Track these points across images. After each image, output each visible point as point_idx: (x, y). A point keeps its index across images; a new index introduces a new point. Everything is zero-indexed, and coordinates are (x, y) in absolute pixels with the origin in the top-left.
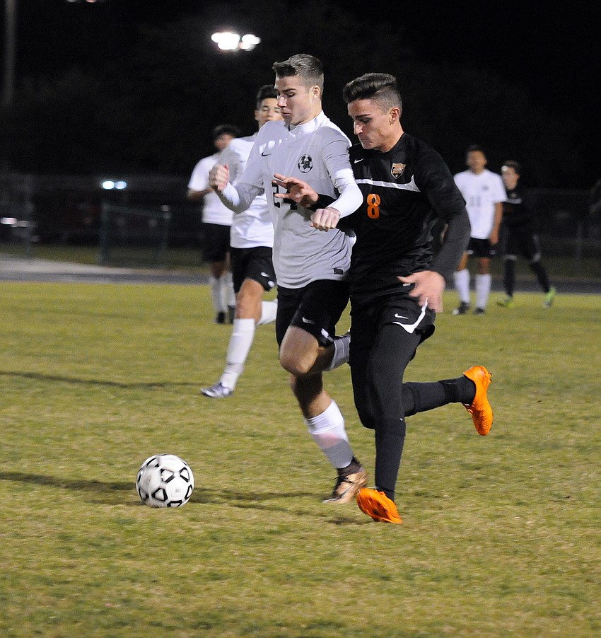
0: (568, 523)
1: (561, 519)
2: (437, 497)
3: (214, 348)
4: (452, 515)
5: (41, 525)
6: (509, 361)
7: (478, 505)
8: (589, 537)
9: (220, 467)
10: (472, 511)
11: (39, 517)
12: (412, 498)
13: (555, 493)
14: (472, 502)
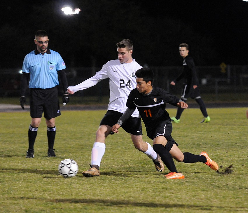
0: (223, 197)
1: (221, 196)
2: (171, 189)
3: (75, 135)
4: (178, 196)
5: (16, 207)
6: (193, 136)
7: (187, 192)
8: (232, 202)
9: (84, 181)
10: (185, 194)
11: (15, 204)
12: (161, 190)
13: (218, 186)
14: (185, 191)
